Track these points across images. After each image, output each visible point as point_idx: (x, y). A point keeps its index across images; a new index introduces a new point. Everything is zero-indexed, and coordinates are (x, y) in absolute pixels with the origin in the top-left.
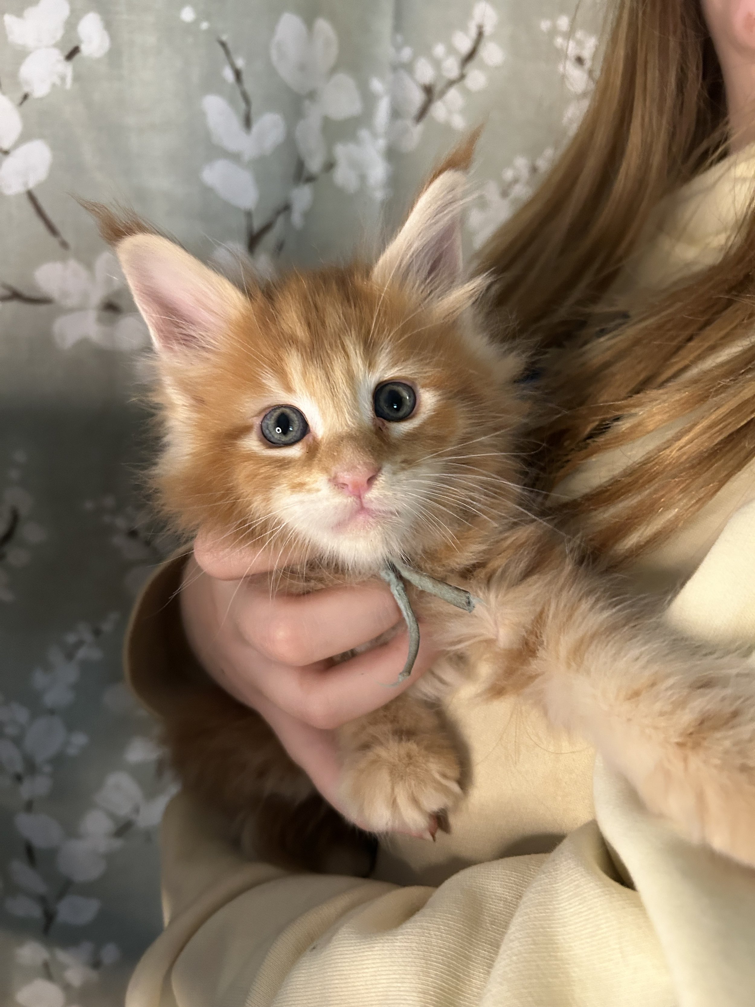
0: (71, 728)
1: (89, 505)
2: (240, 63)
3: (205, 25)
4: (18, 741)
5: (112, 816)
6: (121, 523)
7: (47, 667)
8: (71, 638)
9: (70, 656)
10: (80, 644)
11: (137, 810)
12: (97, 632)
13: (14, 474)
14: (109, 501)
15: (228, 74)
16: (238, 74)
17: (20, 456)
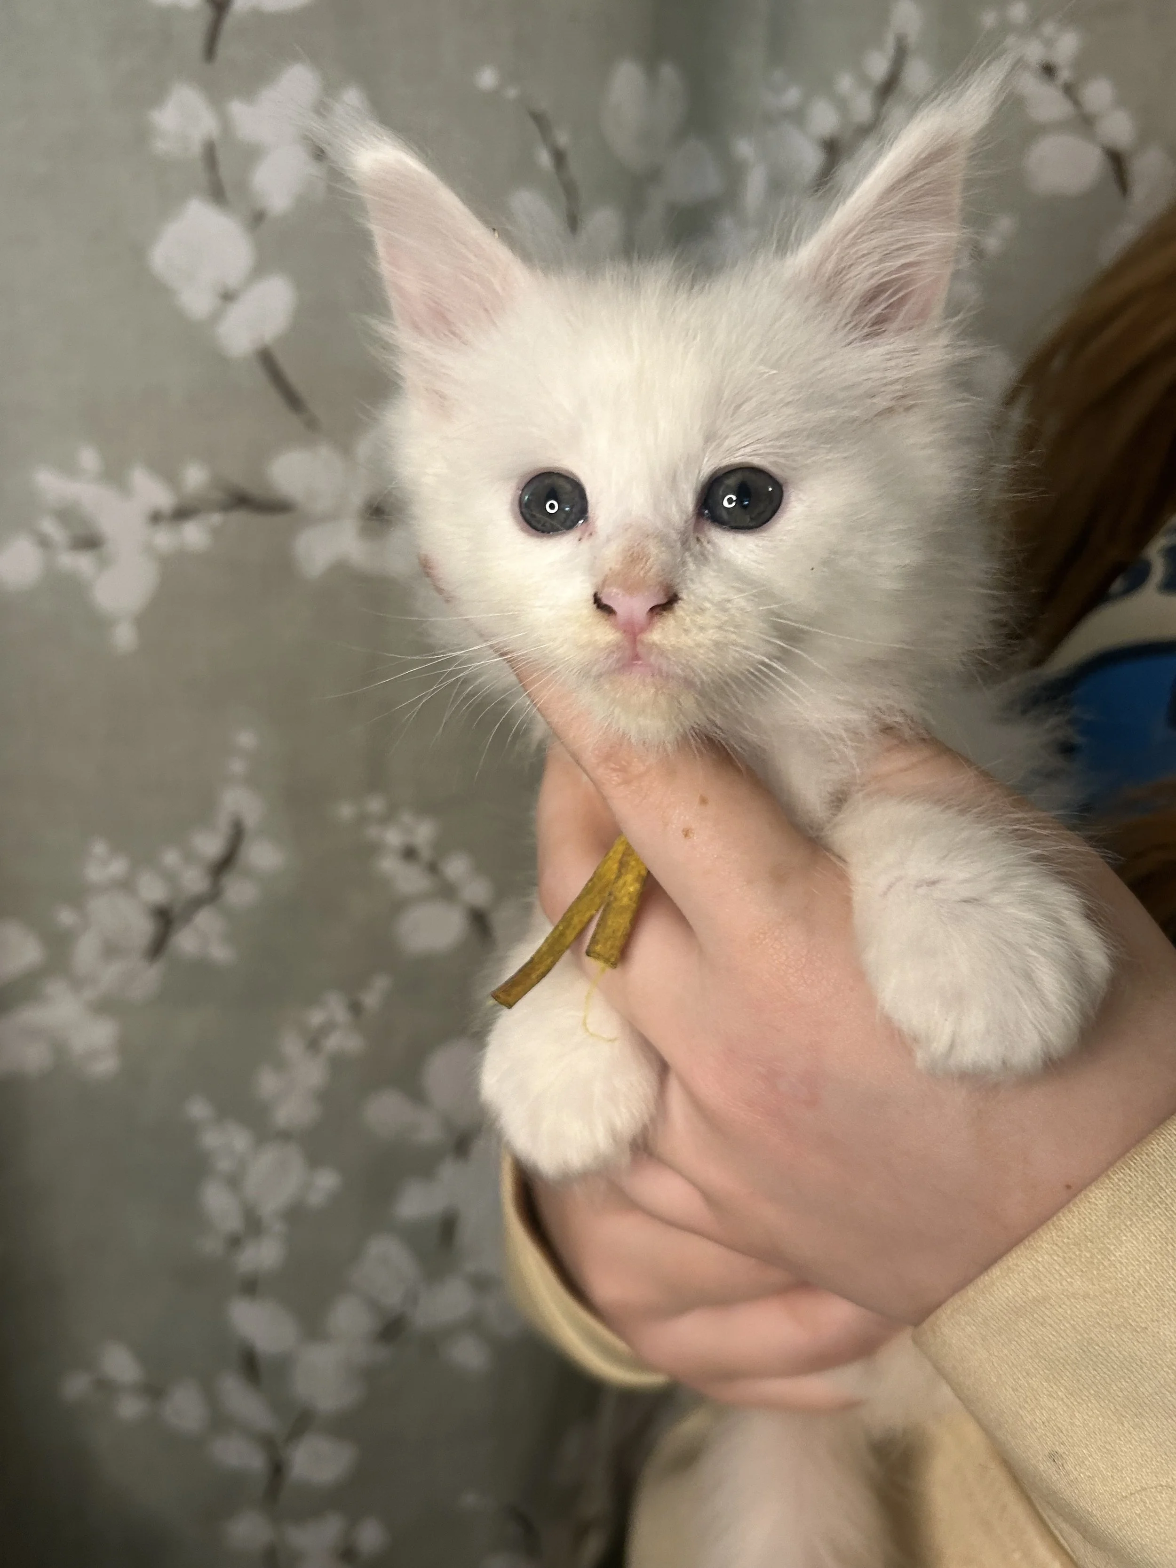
0: (314, 1161)
1: (346, 811)
2: (563, 139)
3: (512, 93)
4: (234, 1182)
5: (373, 1305)
6: (393, 837)
7: (280, 1064)
8: (316, 1018)
9: (313, 1044)
10: (327, 1028)
11: (412, 1298)
12: (356, 1008)
13: (237, 766)
14: (375, 805)
15: (544, 158)
16: (559, 157)
17: (246, 739)
